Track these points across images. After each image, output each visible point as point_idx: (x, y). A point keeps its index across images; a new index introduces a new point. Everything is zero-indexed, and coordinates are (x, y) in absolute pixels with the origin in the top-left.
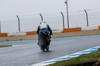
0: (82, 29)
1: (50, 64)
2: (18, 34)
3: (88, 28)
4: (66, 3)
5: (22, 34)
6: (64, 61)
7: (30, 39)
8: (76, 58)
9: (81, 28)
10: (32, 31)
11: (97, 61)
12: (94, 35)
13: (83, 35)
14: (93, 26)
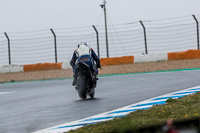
0: (135, 60)
1: (72, 131)
2: (7, 70)
3: (147, 58)
4: (102, 6)
5: (15, 70)
6: (98, 124)
7: (31, 80)
8: (123, 118)
9: (132, 58)
10: (35, 63)
11: (165, 124)
12: (159, 70)
13: (136, 72)
14: (156, 53)
